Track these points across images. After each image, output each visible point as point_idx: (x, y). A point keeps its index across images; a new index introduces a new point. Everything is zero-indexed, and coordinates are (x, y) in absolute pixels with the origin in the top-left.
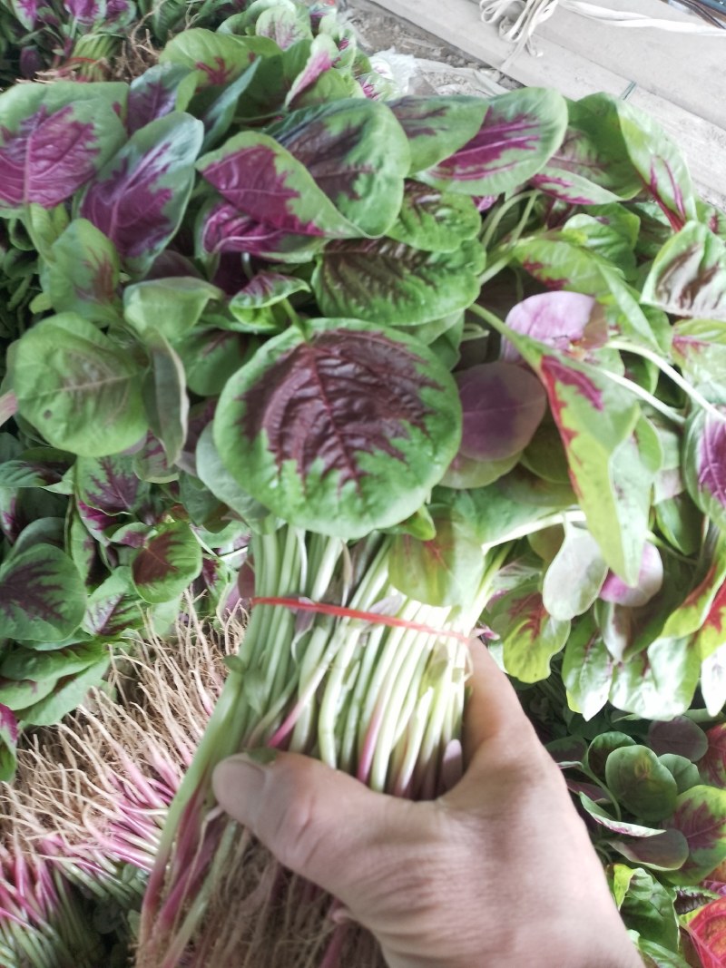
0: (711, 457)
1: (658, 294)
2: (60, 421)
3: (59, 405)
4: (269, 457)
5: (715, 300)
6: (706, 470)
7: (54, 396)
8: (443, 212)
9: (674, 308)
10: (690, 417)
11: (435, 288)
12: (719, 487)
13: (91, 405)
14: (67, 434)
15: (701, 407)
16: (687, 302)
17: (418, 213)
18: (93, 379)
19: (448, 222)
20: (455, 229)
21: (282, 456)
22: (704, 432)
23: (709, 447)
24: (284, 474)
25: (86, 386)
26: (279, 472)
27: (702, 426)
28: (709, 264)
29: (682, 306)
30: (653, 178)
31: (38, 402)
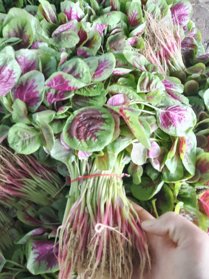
0: (163, 120)
1: (141, 89)
2: (20, 147)
3: (19, 143)
4: (77, 140)
5: (155, 86)
6: (163, 123)
7: (18, 142)
8: (95, 86)
9: (145, 91)
10: (156, 112)
11: (97, 101)
12: (166, 126)
13: (27, 142)
14: (22, 149)
15: (158, 110)
16: (148, 89)
17: (89, 88)
18: (27, 137)
19: (96, 88)
20: (98, 89)
21: (80, 140)
22: (160, 115)
23: (162, 118)
24: (82, 143)
25: (26, 138)
26: (81, 142)
27: (159, 114)
28: (151, 79)
29: (147, 90)
30: (134, 64)
31: (15, 143)
